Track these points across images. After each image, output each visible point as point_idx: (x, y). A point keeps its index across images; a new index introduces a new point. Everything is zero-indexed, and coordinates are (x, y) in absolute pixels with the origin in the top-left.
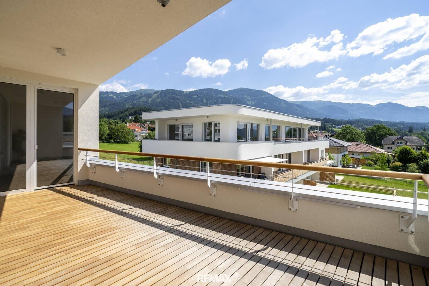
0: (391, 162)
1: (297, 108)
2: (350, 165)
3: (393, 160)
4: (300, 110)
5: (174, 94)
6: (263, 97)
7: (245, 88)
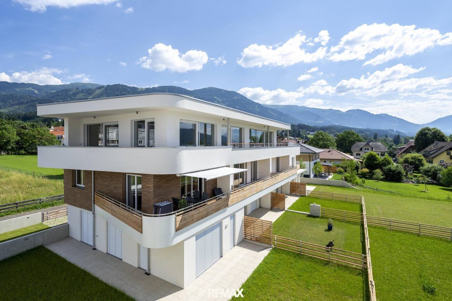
0: (359, 169)
1: (271, 112)
2: (322, 174)
3: (361, 166)
4: (275, 115)
5: (126, 91)
6: (235, 99)
7: (214, 88)
